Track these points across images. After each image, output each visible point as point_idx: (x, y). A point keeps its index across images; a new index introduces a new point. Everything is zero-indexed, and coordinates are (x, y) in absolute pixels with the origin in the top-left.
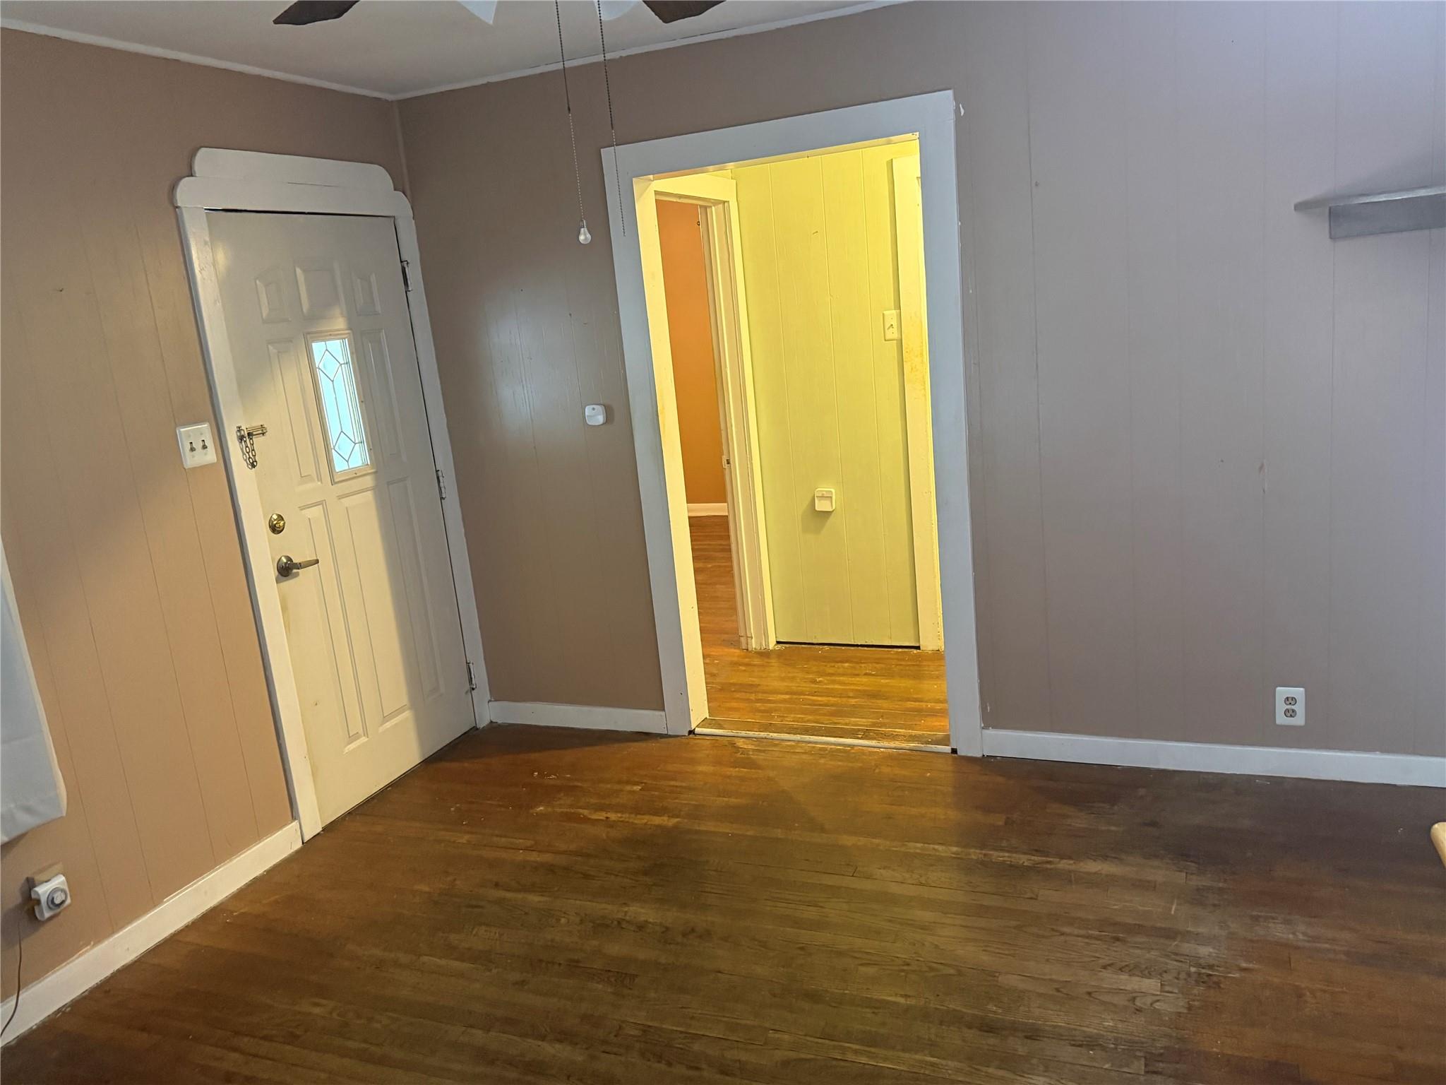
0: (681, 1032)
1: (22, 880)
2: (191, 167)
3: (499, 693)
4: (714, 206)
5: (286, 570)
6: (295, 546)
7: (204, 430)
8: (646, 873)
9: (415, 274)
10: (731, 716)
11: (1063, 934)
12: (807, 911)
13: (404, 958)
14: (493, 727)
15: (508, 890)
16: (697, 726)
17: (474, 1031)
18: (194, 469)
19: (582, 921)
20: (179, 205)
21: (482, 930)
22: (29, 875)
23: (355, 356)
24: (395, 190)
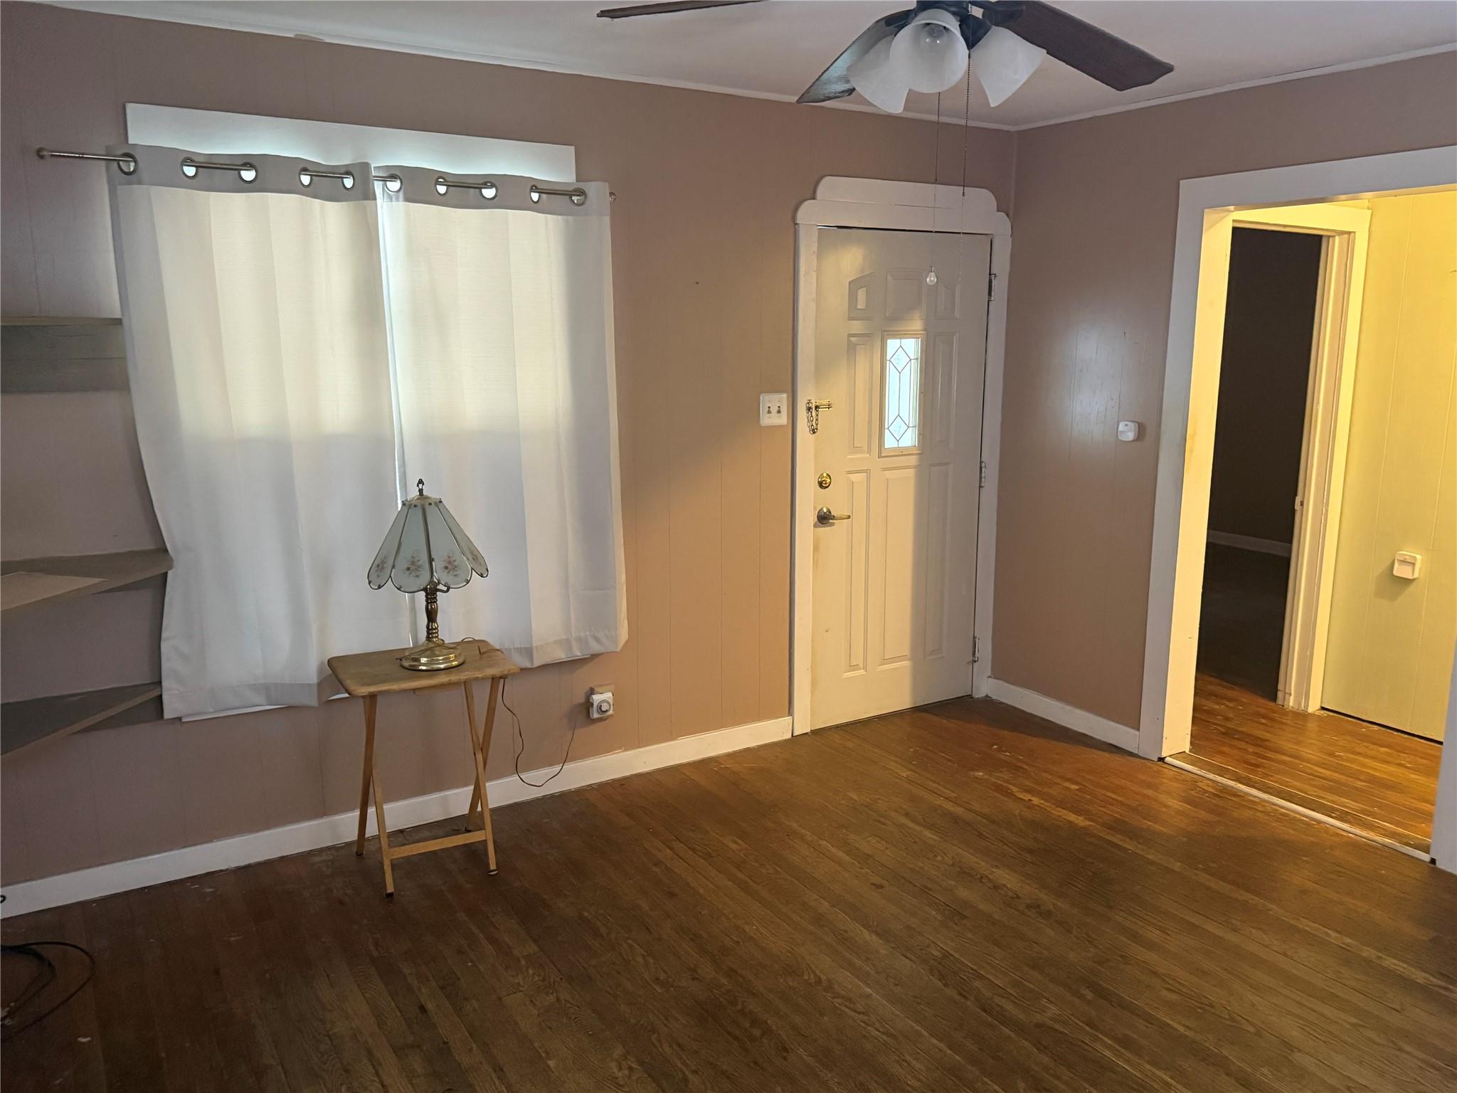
0: (972, 969)
1: (587, 688)
2: (815, 192)
3: (1000, 672)
4: (1339, 235)
5: (824, 519)
6: (834, 501)
7: (782, 399)
8: (1030, 851)
9: (1001, 285)
10: (1214, 759)
11: (1400, 1050)
12: (1151, 932)
13: (809, 836)
14: (987, 700)
15: (914, 821)
16: (1170, 756)
17: (823, 902)
18: (769, 427)
19: (953, 865)
20: (798, 222)
21: (873, 841)
22: (592, 685)
23: (924, 354)
24: (998, 211)
